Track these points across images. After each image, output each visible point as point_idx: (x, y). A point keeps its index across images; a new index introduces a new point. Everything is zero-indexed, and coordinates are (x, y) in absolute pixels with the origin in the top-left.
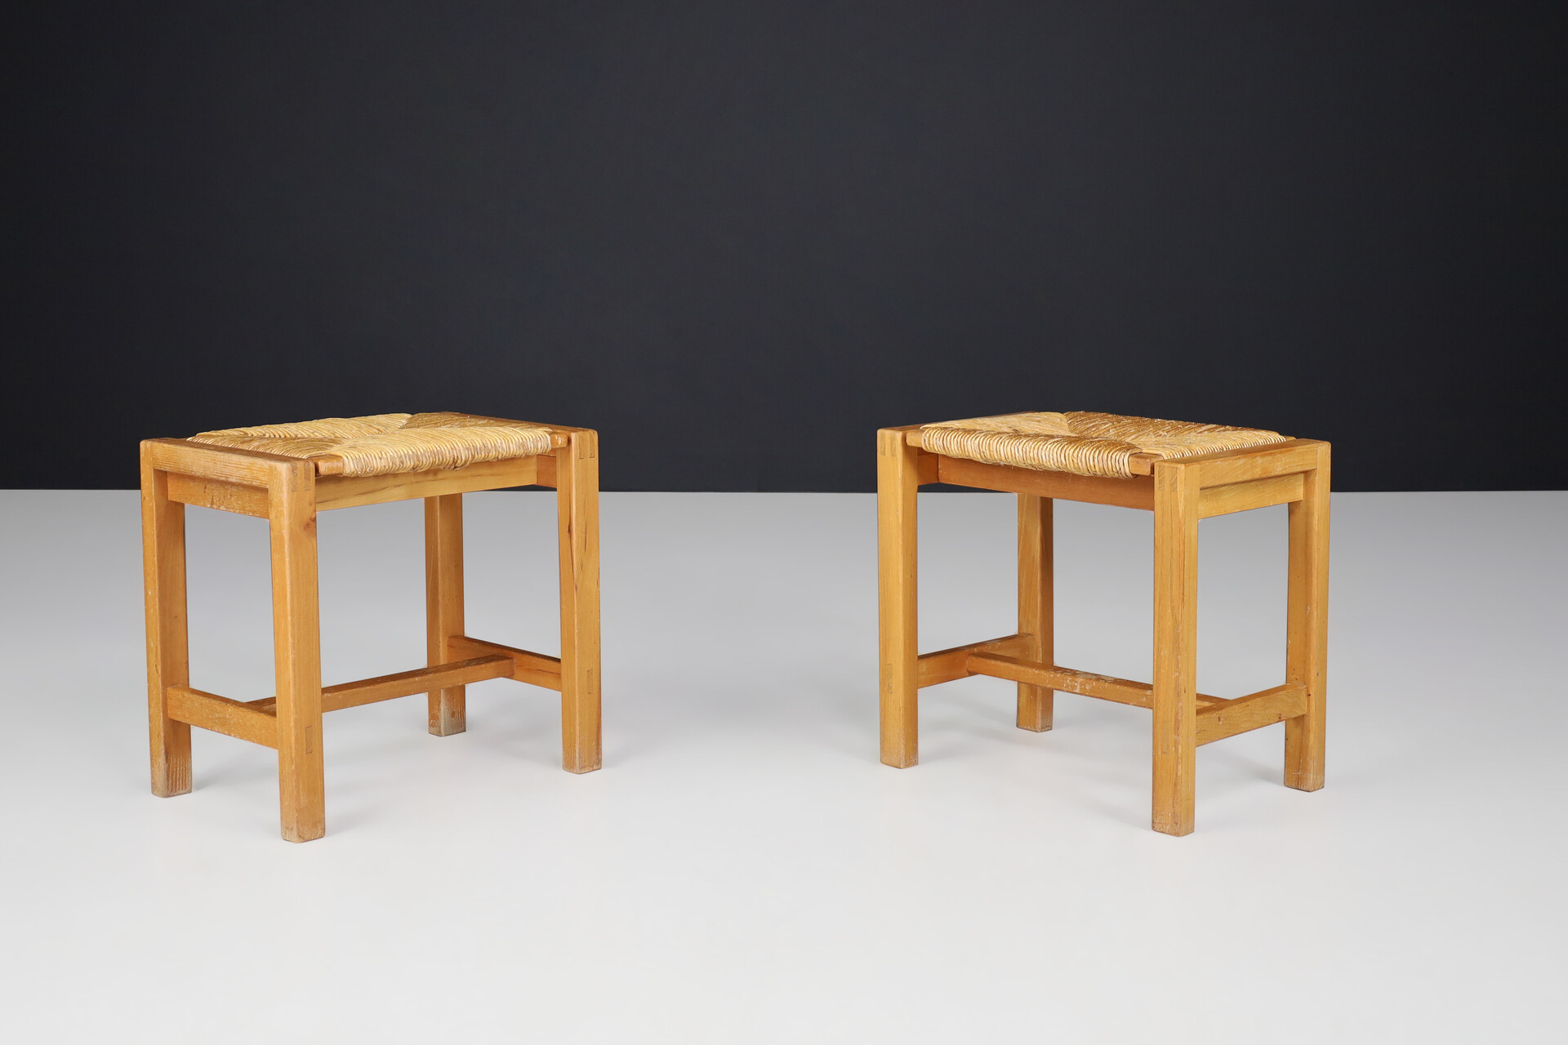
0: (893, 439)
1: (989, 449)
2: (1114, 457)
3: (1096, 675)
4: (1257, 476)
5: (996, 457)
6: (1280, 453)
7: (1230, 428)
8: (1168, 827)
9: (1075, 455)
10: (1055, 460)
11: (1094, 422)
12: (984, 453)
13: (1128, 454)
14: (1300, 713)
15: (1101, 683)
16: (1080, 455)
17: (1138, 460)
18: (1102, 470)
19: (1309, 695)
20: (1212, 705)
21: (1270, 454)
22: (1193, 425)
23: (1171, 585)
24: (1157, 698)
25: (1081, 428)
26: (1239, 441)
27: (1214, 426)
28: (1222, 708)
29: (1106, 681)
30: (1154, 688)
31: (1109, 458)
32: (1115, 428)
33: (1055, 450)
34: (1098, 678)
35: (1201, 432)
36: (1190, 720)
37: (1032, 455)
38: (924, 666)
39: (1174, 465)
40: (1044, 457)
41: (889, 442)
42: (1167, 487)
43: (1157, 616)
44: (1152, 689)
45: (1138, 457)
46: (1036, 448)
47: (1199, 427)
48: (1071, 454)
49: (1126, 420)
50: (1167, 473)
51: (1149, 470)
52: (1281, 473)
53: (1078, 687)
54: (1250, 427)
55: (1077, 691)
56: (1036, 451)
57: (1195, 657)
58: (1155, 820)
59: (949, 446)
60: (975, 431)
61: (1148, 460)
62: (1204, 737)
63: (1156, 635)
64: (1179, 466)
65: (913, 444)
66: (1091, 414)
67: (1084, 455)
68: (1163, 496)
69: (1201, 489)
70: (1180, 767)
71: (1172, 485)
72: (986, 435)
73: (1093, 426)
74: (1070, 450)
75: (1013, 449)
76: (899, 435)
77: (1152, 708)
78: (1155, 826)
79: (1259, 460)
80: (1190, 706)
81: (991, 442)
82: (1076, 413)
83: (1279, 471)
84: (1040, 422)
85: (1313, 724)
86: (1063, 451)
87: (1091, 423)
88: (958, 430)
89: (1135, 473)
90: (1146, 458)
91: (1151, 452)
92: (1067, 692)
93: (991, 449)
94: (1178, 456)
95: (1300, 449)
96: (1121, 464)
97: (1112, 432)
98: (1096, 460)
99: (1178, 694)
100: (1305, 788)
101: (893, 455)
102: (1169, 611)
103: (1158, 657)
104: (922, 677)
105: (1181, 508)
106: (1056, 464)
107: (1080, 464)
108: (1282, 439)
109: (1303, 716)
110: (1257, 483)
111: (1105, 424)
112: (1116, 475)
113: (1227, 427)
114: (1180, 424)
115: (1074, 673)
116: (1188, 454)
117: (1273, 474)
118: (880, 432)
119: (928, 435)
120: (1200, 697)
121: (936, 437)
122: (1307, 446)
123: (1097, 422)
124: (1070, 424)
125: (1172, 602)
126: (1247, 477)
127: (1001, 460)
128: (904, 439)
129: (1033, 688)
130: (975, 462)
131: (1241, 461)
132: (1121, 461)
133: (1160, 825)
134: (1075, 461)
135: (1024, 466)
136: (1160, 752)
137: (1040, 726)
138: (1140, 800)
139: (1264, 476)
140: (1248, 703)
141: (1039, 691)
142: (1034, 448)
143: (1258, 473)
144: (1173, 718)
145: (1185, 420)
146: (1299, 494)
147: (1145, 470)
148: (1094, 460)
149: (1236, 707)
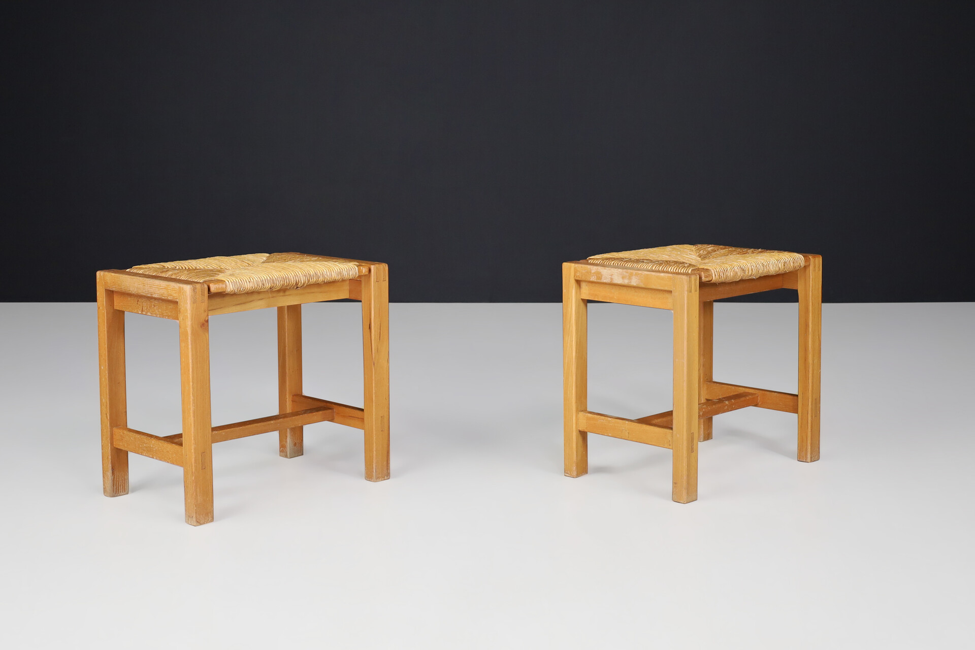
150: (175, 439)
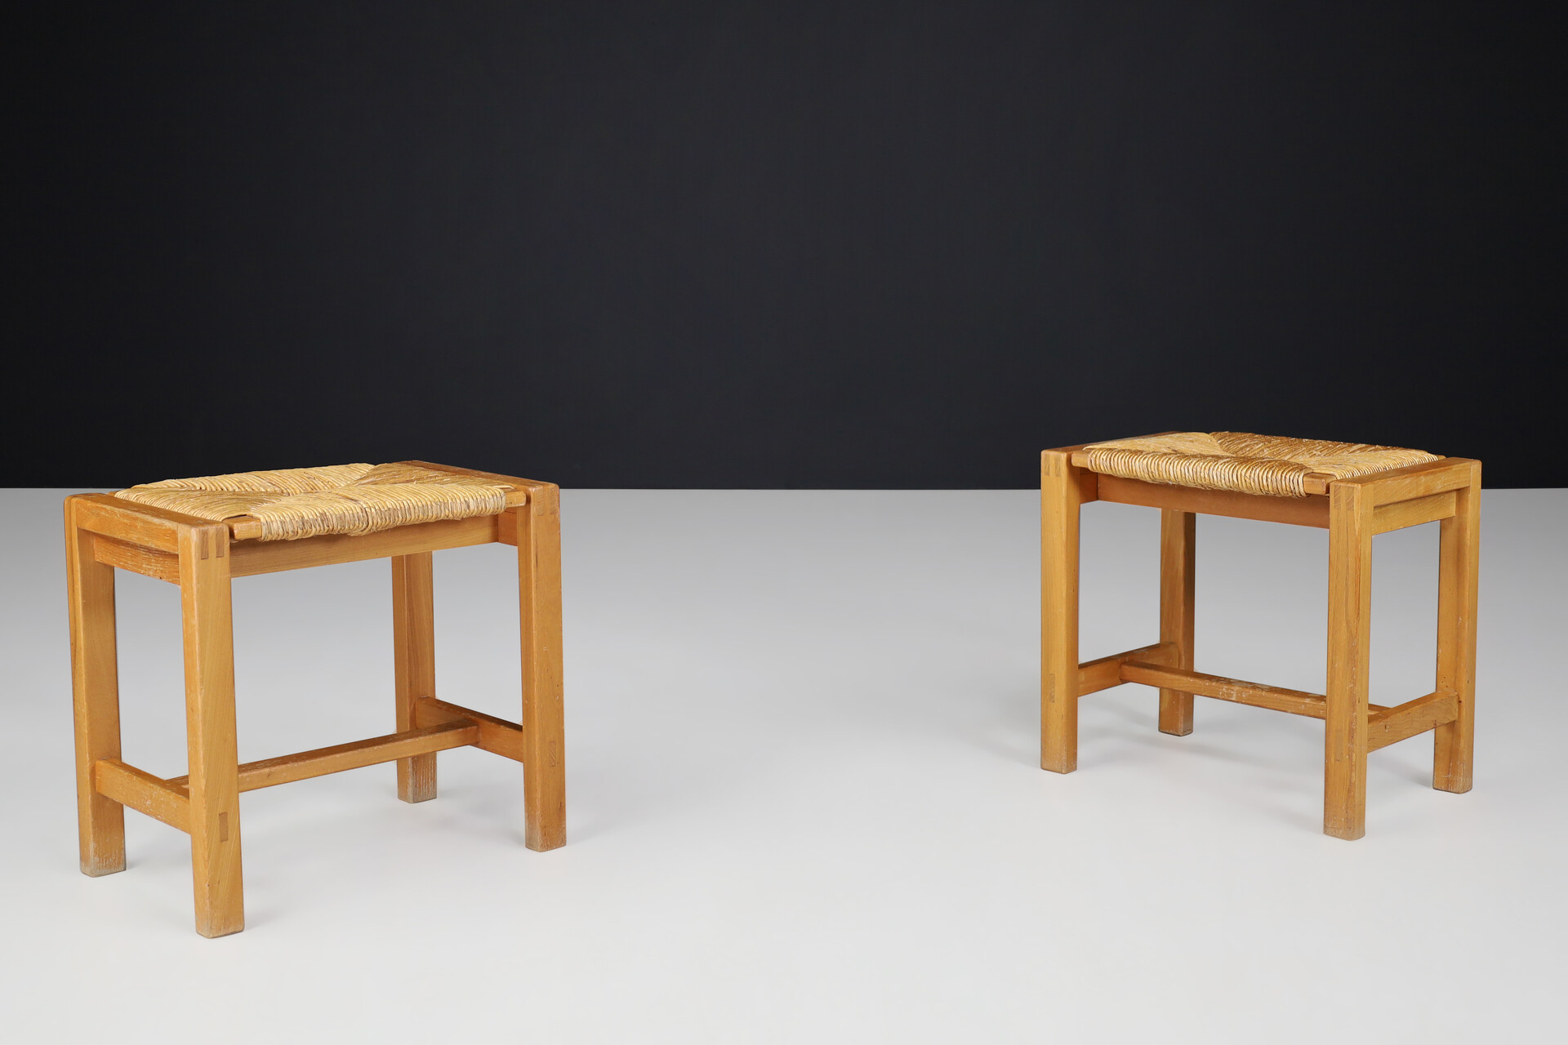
0: (1057, 460)
1: (1158, 469)
2: (1288, 477)
3: (1251, 683)
4: (1420, 494)
5: (1165, 476)
6: (1440, 471)
7: (1380, 447)
8: (1341, 831)
9: (1248, 475)
10: (1227, 479)
11: (1245, 441)
12: (1152, 473)
13: (1303, 474)
14: (1452, 719)
15: (1258, 692)
16: (1252, 475)
17: (1313, 480)
18: (1275, 489)
19: (1460, 702)
20: (1379, 713)
21: (1432, 473)
22: (1342, 445)
23: (1347, 600)
24: (1330, 708)
25: (1233, 448)
26: (1399, 461)
27: (1364, 445)
28: (1387, 717)
29: (1262, 690)
30: (1328, 699)
31: (1283, 478)
32: (1269, 447)
33: (1227, 470)
34: (1254, 686)
35: (1354, 451)
36: (1363, 728)
37: (1202, 474)
38: (1082, 675)
39: (1350, 485)
40: (1215, 477)
41: (1053, 462)
42: (1343, 506)
43: (1331, 630)
44: (1325, 701)
45: (1313, 477)
46: (1207, 468)
47: (1351, 446)
48: (1243, 474)
49: (1276, 440)
50: (1343, 494)
51: (1325, 490)
52: (1441, 491)
53: (1235, 695)
54: (1400, 447)
55: (1233, 699)
56: (1207, 471)
57: (1368, 668)
58: (1327, 825)
59: (1116, 466)
60: (1142, 452)
61: (1323, 480)
62: (1375, 744)
63: (1330, 648)
64: (1356, 485)
65: (1079, 465)
66: (1239, 435)
67: (1256, 475)
68: (1338, 515)
69: (1375, 507)
70: (1353, 774)
71: (1348, 504)
72: (1154, 457)
73: (1247, 446)
74: (1243, 471)
75: (1183, 469)
76: (1063, 456)
77: (1324, 719)
78: (1327, 830)
79: (1423, 479)
80: (1363, 714)
81: (1160, 463)
82: (1222, 433)
83: (1439, 488)
84: (1192, 442)
85: (1464, 729)
86: (1236, 471)
87: (1242, 443)
88: (1124, 450)
89: (1309, 492)
90: (1321, 478)
91: (1323, 472)
92: (1223, 699)
93: (1160, 469)
94: (1349, 476)
95: (1456, 467)
96: (1297, 483)
97: (1266, 452)
98: (1269, 480)
99: (1354, 705)
100: (1455, 790)
101: (1058, 475)
102: (1344, 624)
103: (1332, 668)
104: (1081, 686)
105: (1357, 527)
106: (1228, 484)
107: (1253, 484)
108: (1434, 458)
109: (1454, 721)
110: (1419, 501)
111: (1257, 444)
112: (1290, 494)
113: (1377, 446)
114: (1330, 444)
115: (1229, 681)
116: (1357, 474)
117: (1434, 492)
118: (1044, 453)
119: (1094, 456)
120: (1371, 707)
121: (1101, 457)
122: (1462, 465)
123: (1248, 443)
124: (1221, 444)
125: (1347, 615)
126: (1412, 496)
127: (1170, 480)
128: (1069, 460)
129: (1174, 693)
130: (1143, 481)
131: (1408, 481)
132: (1295, 481)
133: (1333, 830)
134: (1247, 480)
135: (1193, 485)
136: (1333, 760)
137: (1182, 730)
138: (1313, 804)
139: (1427, 494)
140: (1409, 711)
141: (1182, 697)
142: (1205, 468)
143: (1421, 492)
144: (1347, 728)
145: (1333, 440)
146: (1452, 511)
147: (1320, 490)
148: (1267, 480)
149: (1399, 715)
150: (178, 786)
